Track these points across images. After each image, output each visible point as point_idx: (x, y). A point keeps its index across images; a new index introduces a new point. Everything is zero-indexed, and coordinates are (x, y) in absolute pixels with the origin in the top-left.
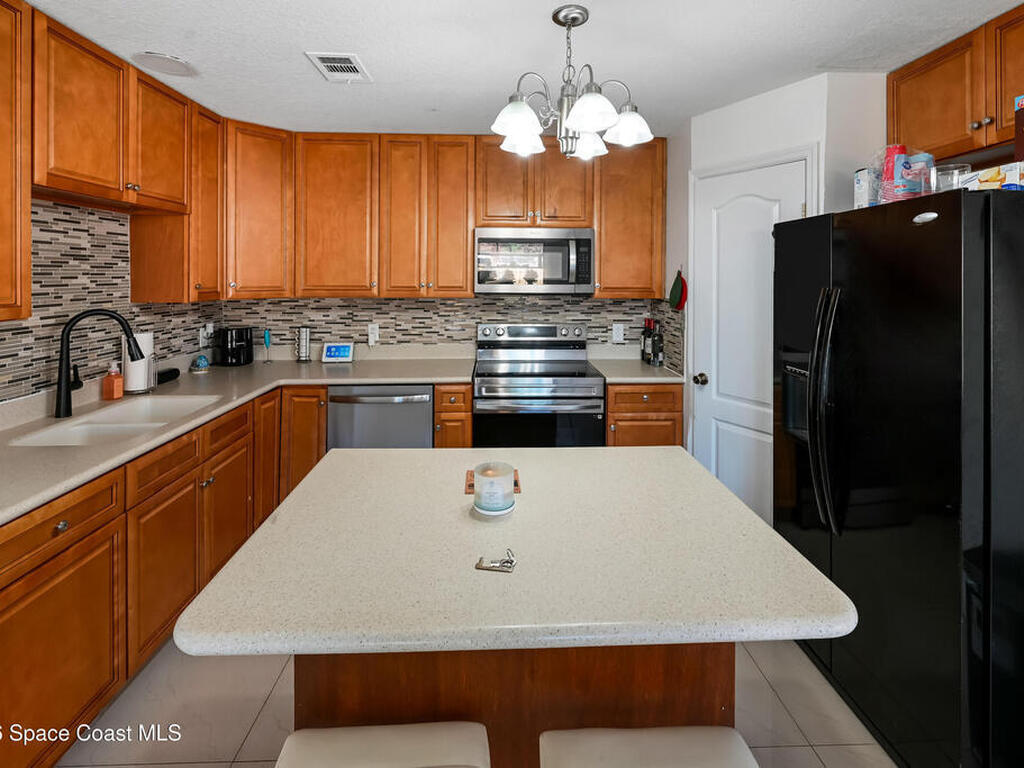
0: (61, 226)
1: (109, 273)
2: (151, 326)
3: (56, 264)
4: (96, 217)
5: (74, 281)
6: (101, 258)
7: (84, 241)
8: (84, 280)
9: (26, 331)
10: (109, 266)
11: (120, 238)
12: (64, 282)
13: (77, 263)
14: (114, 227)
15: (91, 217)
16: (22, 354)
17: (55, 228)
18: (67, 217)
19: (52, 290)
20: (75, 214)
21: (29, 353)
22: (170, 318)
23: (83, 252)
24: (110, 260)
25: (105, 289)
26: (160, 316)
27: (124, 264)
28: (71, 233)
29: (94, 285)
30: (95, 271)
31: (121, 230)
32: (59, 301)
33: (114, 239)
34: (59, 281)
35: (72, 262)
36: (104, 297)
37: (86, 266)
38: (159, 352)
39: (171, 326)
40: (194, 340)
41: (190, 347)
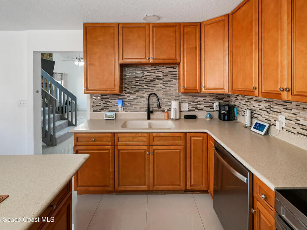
0: (153, 71)
1: (169, 83)
2: (188, 100)
3: (152, 81)
4: (165, 68)
5: (157, 85)
6: (166, 79)
7: (160, 74)
8: (161, 85)
9: (144, 97)
10: (169, 81)
11: (174, 72)
12: (154, 85)
13: (158, 80)
14: (172, 69)
15: (163, 68)
16: (142, 102)
17: (151, 72)
18: (155, 69)
19: (151, 87)
20: (158, 68)
21: (144, 102)
22: (197, 98)
23: (160, 77)
24: (170, 79)
25: (168, 88)
26: (192, 97)
27: (176, 80)
28: (156, 73)
29: (164, 86)
30: (164, 82)
31: (174, 70)
32: (153, 90)
33: (171, 73)
34: (152, 85)
35: (156, 80)
36: (168, 89)
37: (161, 81)
38: (191, 108)
39: (198, 100)
40: (211, 107)
41: (209, 109)
